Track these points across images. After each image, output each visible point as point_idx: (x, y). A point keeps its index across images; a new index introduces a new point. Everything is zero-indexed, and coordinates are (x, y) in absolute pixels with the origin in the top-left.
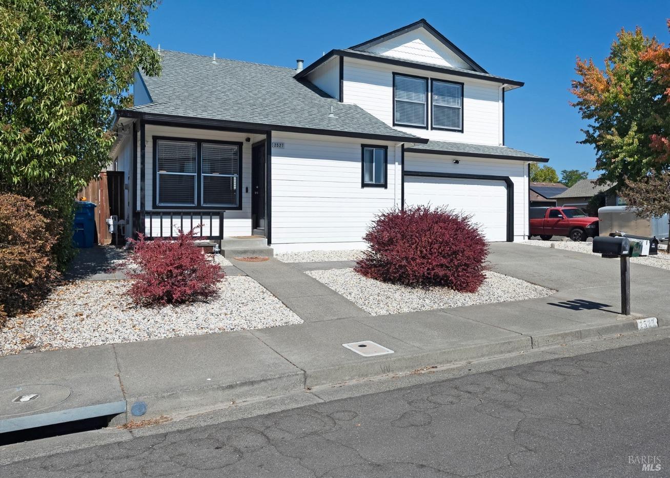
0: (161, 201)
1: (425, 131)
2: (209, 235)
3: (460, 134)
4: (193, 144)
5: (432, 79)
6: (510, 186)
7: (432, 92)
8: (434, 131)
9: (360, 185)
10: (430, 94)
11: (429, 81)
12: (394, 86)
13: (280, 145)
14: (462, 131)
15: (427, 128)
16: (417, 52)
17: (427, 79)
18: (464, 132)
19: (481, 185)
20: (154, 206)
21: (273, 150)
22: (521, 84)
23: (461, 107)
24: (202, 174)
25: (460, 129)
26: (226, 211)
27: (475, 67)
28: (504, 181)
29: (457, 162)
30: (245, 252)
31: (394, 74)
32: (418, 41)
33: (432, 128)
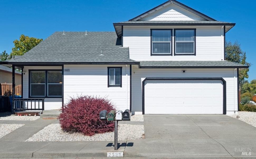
0: (32, 95)
1: (170, 56)
2: (38, 108)
3: (194, 56)
4: (44, 72)
5: (175, 29)
6: (224, 83)
7: (175, 35)
8: (176, 56)
9: (107, 86)
10: (173, 37)
11: (173, 30)
12: (151, 35)
13: (68, 70)
14: (195, 55)
15: (172, 55)
16: (171, 16)
17: (172, 30)
18: (196, 55)
19: (204, 83)
20: (29, 97)
21: (64, 72)
22: (234, 24)
23: (194, 42)
24: (48, 84)
25: (194, 53)
26: (45, 98)
27: (207, 19)
28: (221, 80)
29: (184, 71)
30: (48, 115)
31: (151, 30)
32: (172, 10)
33: (175, 55)
